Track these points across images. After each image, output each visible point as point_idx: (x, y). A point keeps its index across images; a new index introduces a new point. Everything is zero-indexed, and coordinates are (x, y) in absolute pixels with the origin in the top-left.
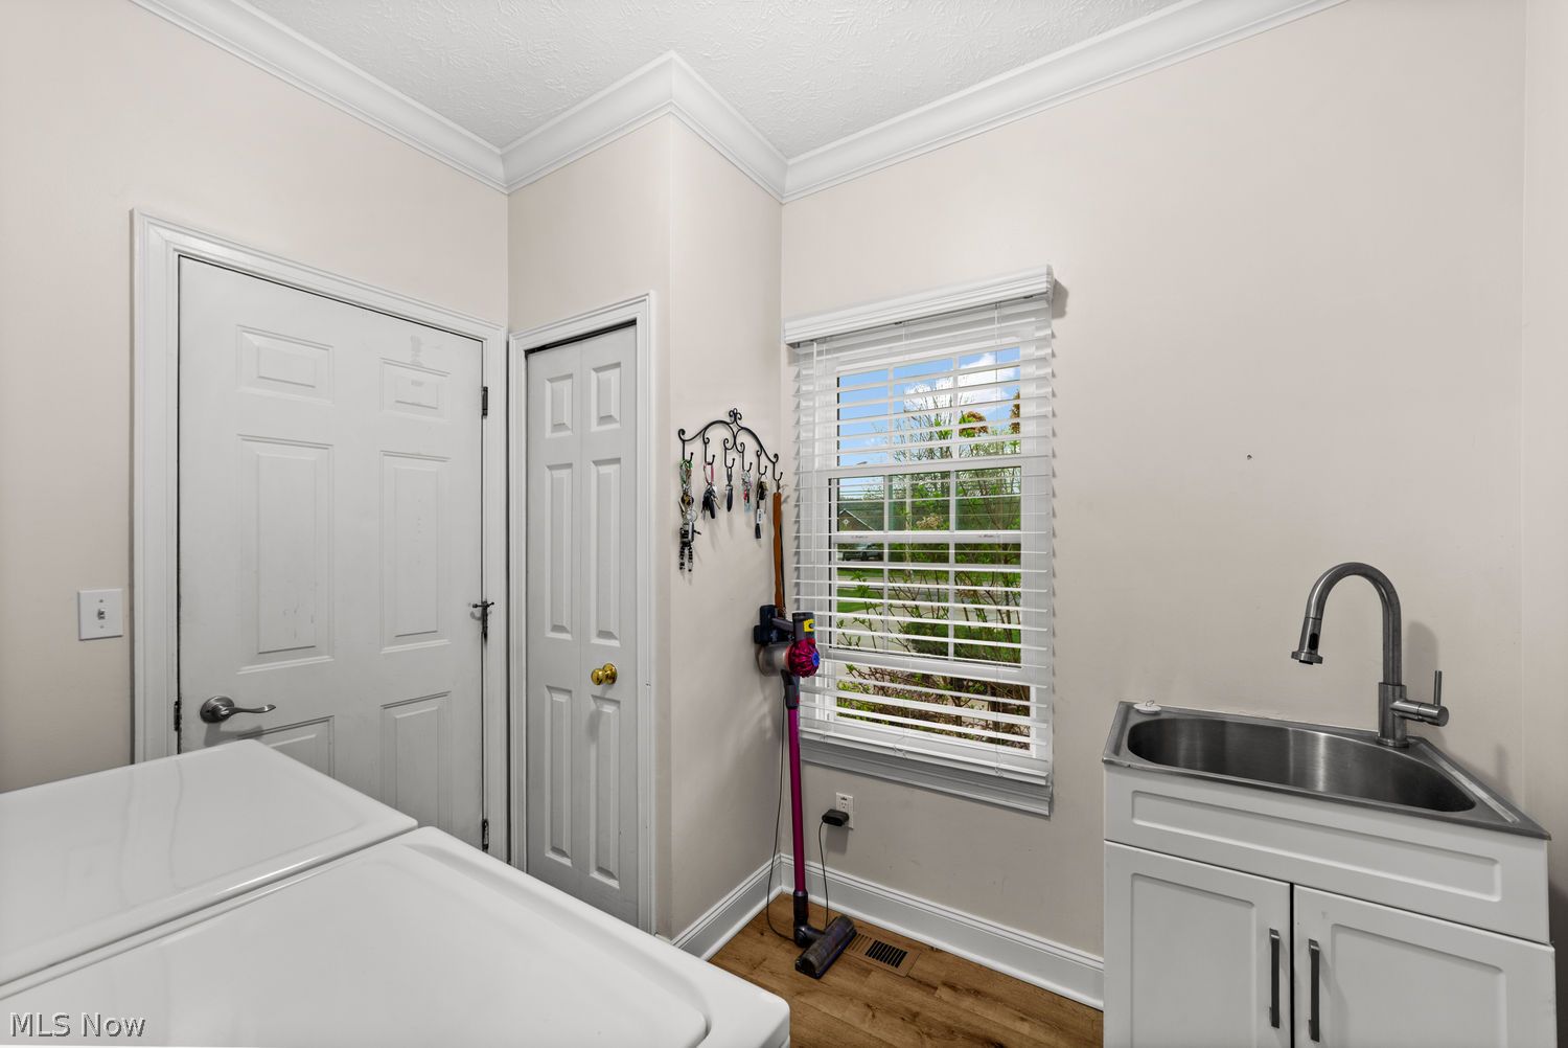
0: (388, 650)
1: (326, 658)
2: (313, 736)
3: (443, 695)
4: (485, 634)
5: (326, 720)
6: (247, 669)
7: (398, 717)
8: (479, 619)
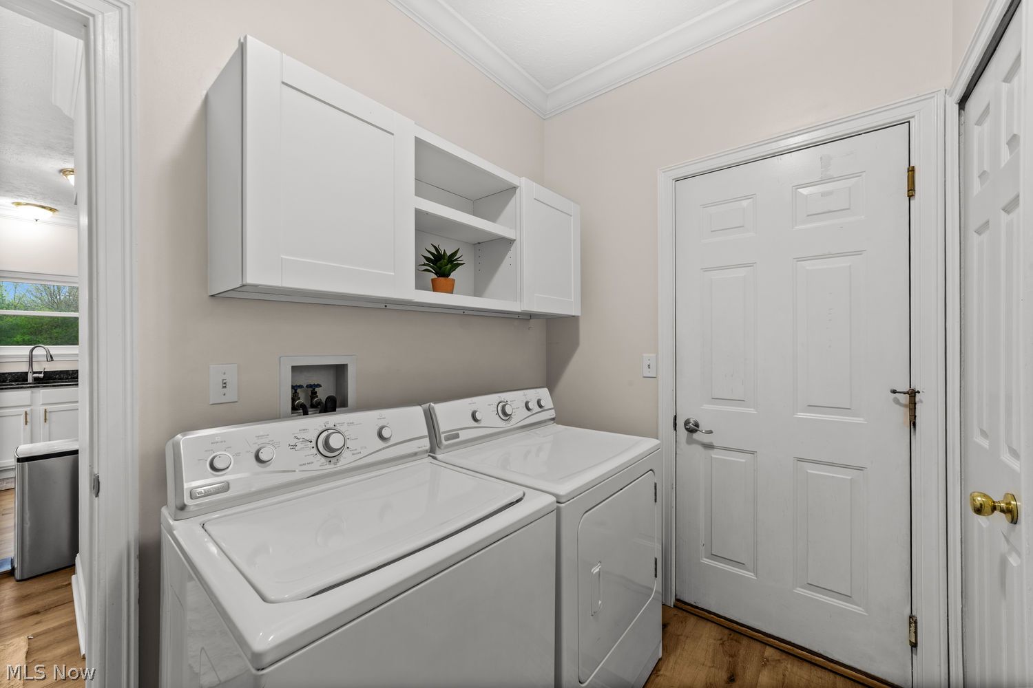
0: (801, 415)
1: (752, 411)
2: (744, 461)
3: (860, 469)
4: (913, 424)
5: (752, 453)
6: (706, 406)
7: (809, 471)
8: (905, 406)
